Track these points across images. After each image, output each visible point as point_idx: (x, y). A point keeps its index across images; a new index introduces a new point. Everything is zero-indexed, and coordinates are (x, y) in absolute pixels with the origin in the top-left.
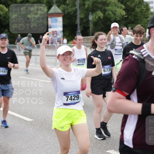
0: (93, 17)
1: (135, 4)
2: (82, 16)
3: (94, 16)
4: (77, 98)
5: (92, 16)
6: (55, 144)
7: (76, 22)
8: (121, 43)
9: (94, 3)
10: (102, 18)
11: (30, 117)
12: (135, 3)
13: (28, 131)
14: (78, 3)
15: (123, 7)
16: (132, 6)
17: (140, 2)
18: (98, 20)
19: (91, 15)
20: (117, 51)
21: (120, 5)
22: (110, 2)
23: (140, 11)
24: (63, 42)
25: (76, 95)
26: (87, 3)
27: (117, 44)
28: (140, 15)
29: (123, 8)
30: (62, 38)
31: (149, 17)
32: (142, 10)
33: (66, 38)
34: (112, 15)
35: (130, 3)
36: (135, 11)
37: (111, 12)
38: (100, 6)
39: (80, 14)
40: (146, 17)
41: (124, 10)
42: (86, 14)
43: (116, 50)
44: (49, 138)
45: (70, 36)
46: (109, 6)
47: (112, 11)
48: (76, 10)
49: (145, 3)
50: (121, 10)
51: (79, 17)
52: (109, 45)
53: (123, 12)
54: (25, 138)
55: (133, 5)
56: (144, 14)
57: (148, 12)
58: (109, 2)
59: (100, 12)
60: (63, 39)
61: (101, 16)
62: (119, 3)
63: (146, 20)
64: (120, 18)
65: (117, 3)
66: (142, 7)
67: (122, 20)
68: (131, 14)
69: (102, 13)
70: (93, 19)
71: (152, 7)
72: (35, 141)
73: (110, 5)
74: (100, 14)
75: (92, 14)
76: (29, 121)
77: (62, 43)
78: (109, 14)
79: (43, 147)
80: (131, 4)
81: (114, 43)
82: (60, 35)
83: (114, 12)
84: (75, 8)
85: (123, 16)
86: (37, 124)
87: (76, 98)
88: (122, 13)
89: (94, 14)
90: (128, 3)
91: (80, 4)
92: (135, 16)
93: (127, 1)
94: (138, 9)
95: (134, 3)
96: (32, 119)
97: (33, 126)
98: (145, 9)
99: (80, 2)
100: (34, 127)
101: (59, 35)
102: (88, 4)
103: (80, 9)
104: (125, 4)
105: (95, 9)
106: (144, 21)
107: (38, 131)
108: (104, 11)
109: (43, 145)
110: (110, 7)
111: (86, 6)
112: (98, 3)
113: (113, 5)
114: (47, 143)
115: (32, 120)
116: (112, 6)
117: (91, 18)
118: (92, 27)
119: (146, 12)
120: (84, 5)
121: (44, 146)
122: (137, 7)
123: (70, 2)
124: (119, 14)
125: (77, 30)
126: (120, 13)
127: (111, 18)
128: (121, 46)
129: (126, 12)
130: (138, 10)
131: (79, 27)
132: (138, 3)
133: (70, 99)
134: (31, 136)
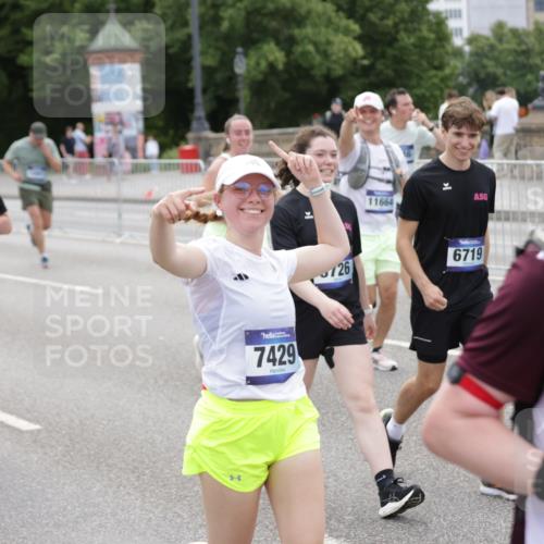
0: (248, 65)
1: (397, 20)
2: (211, 61)
3: (252, 62)
4: (289, 355)
5: (244, 60)
6: (119, 512)
7: (188, 80)
8: (388, 169)
9: (251, 14)
10: (280, 66)
11: (29, 416)
12: (398, 14)
13: (23, 465)
14: (194, 13)
15: (355, 27)
16: (387, 25)
17: (413, 13)
18: (266, 75)
19: (242, 57)
20: (374, 198)
21: (344, 22)
22: (309, 12)
23: (415, 46)
24: (144, 150)
25: (286, 345)
26: (227, 13)
27: (373, 173)
28: (415, 58)
29: (353, 31)
30: (141, 139)
31: (448, 64)
32: (423, 39)
33: (156, 137)
34: (318, 59)
35: (380, 14)
36: (396, 45)
37: (310, 48)
38: (274, 24)
39: (203, 53)
40: (436, 63)
41: (359, 38)
42: (224, 54)
43: (370, 193)
44: (99, 491)
45: (171, 132)
46: (305, 26)
47: (315, 44)
48: (190, 37)
49: (431, 17)
50: (346, 39)
51: (198, 62)
52: (344, 174)
53: (354, 48)
54: (12, 493)
55: (390, 22)
56: (430, 53)
57: (443, 47)
58: (303, 11)
59: (272, 45)
60: (146, 141)
61: (276, 60)
62: (341, 14)
63: (436, 76)
64: (344, 67)
65: (333, 14)
66: (420, 30)
67: (353, 74)
68: (383, 55)
69: (282, 49)
70: (248, 71)
71: (456, 30)
72: (47, 500)
73: (308, 22)
74: (273, 53)
75: (246, 55)
76: (27, 432)
77: (140, 153)
78: (305, 54)
79: (77, 522)
80: (382, 19)
81: (365, 167)
82: (134, 129)
83: (322, 48)
84: (185, 31)
85: (355, 62)
86: (54, 443)
87: (286, 358)
88: (350, 49)
89: (252, 53)
90: (372, 17)
91: (202, 17)
92: (398, 60)
93: (369, 9)
94: (409, 38)
95: (391, 17)
96: (37, 422)
97: (42, 447)
98: (432, 36)
99: (203, 10)
100: (46, 454)
101: (130, 126)
102: (231, 18)
103: (201, 35)
104: (361, 20)
105: (255, 35)
106: (430, 78)
107: (60, 468)
108: (288, 44)
109: (77, 514)
110: (309, 31)
111: (225, 25)
112: (265, 15)
113: (317, 21)
114: (91, 509)
115: (37, 427)
116: (315, 25)
117: (241, 66)
118: (248, 100)
119: (434, 47)
120: (217, 20)
121: (79, 520)
122: (406, 30)
123: (169, 12)
124: (341, 55)
125: (192, 110)
126: (345, 51)
127: (312, 67)
128: (388, 182)
129: (364, 48)
130: (406, 40)
131: (199, 98)
132: (406, 15)
133: (269, 360)
134: (34, 485)
